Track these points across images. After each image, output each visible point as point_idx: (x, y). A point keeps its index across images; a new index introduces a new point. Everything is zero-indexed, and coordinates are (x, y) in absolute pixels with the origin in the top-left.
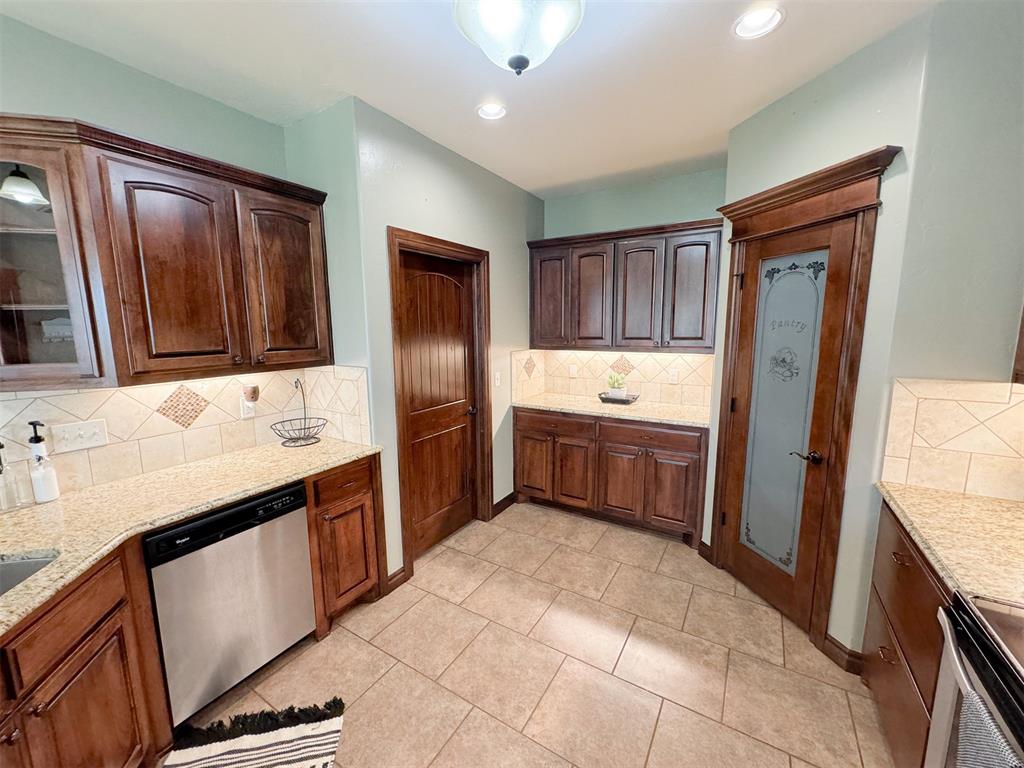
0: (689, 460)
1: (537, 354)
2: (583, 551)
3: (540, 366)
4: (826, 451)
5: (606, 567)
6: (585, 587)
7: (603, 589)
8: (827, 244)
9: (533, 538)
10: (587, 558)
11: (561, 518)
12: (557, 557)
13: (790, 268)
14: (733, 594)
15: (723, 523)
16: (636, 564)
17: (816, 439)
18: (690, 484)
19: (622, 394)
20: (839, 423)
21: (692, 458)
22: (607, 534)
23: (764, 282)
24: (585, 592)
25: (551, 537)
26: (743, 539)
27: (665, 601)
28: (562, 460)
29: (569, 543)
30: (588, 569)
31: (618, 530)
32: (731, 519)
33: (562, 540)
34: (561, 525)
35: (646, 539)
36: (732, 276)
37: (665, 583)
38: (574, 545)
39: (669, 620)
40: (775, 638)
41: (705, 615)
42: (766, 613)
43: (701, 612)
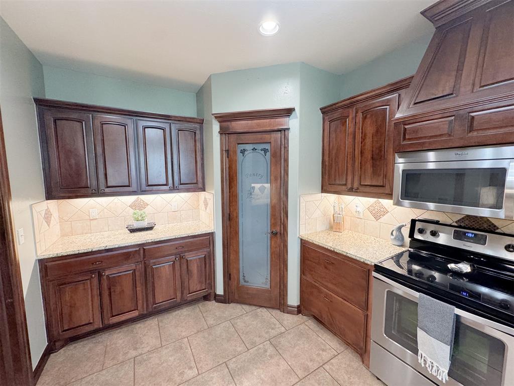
0: (206, 253)
1: (52, 203)
2: (155, 350)
3: (55, 215)
4: (279, 229)
5: (181, 348)
6: (182, 374)
7: (193, 364)
8: (269, 141)
9: (104, 372)
10: (164, 352)
11: (115, 336)
12: (140, 370)
13: (253, 150)
14: (245, 312)
15: (230, 280)
16: (195, 331)
17: (273, 225)
18: (207, 266)
19: (145, 224)
20: (284, 216)
21: (207, 251)
22: (160, 324)
23: (240, 155)
24: (186, 377)
25: (121, 358)
26: (242, 282)
27: (228, 341)
28: (110, 289)
29: (140, 351)
30: (172, 359)
31: (166, 317)
32: (234, 275)
33: (133, 353)
34: (120, 342)
35: (185, 312)
36: (222, 150)
37: (218, 330)
38: (146, 350)
39: (239, 349)
40: (274, 320)
41: (248, 332)
42: (262, 312)
43: (245, 332)
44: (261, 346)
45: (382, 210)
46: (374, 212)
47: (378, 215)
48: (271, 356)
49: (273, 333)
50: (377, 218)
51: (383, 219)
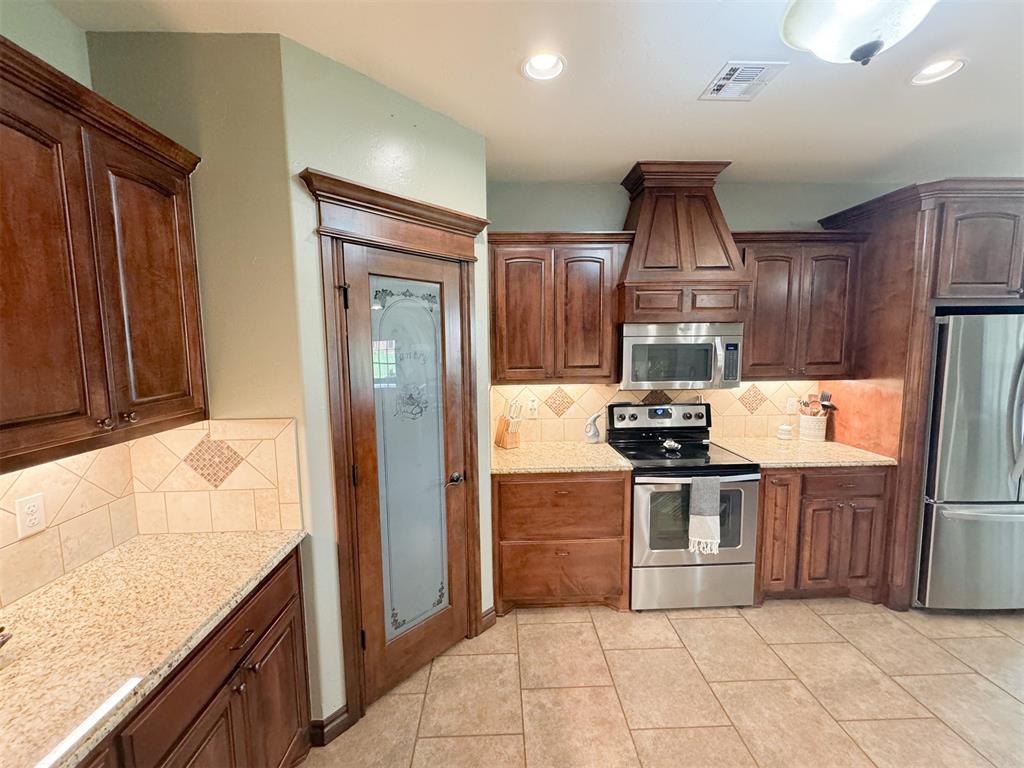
4: (463, 468)
8: (440, 280)
14: (422, 696)
26: (390, 634)
39: (511, 750)
40: (481, 660)
41: (479, 716)
42: (444, 666)
43: (477, 721)
44: (527, 708)
45: (566, 400)
46: (554, 405)
47: (559, 407)
48: (556, 703)
49: (510, 674)
50: (559, 413)
51: (566, 415)
